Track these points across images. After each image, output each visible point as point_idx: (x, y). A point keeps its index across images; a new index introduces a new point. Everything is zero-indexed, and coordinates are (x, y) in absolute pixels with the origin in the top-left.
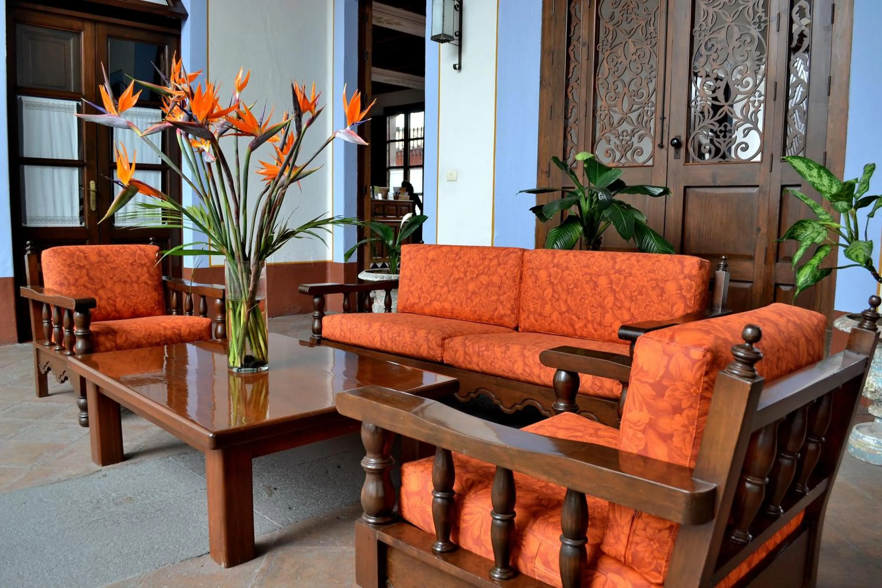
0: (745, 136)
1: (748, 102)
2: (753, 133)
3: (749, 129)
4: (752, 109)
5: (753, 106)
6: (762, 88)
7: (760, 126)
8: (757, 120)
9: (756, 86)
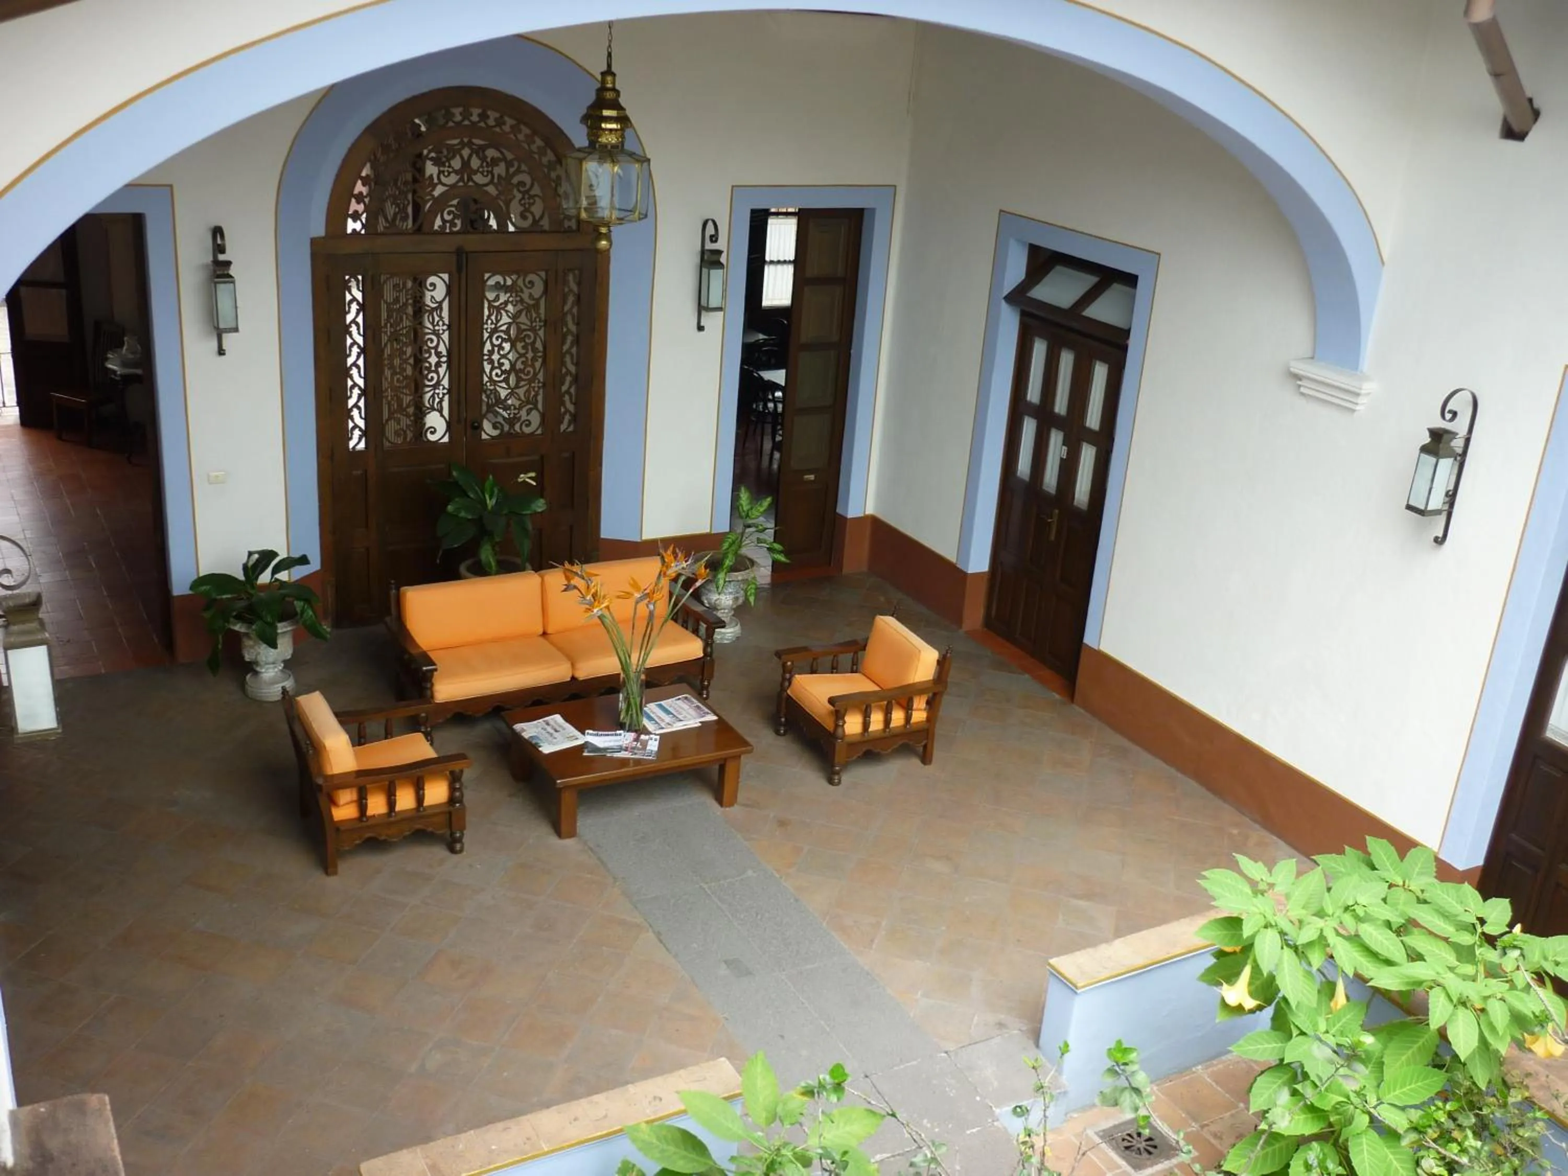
0: (528, 414)
1: (529, 388)
2: (534, 412)
3: (531, 409)
4: (533, 393)
5: (534, 390)
6: (541, 376)
7: (540, 406)
8: (537, 401)
9: (535, 374)
